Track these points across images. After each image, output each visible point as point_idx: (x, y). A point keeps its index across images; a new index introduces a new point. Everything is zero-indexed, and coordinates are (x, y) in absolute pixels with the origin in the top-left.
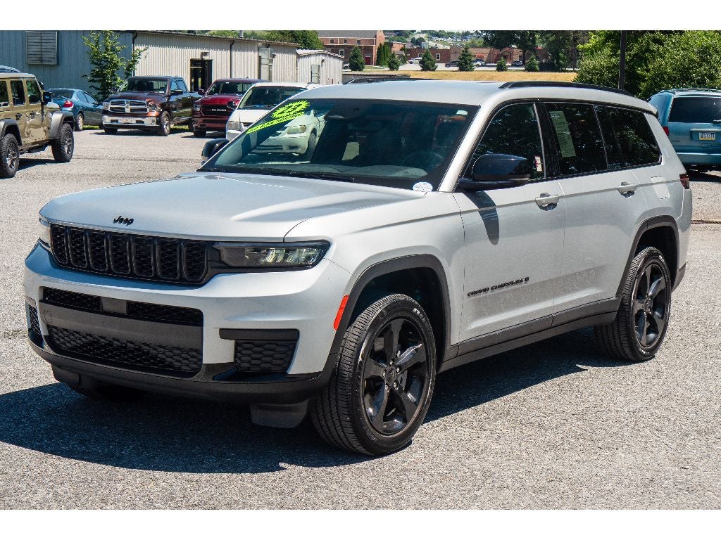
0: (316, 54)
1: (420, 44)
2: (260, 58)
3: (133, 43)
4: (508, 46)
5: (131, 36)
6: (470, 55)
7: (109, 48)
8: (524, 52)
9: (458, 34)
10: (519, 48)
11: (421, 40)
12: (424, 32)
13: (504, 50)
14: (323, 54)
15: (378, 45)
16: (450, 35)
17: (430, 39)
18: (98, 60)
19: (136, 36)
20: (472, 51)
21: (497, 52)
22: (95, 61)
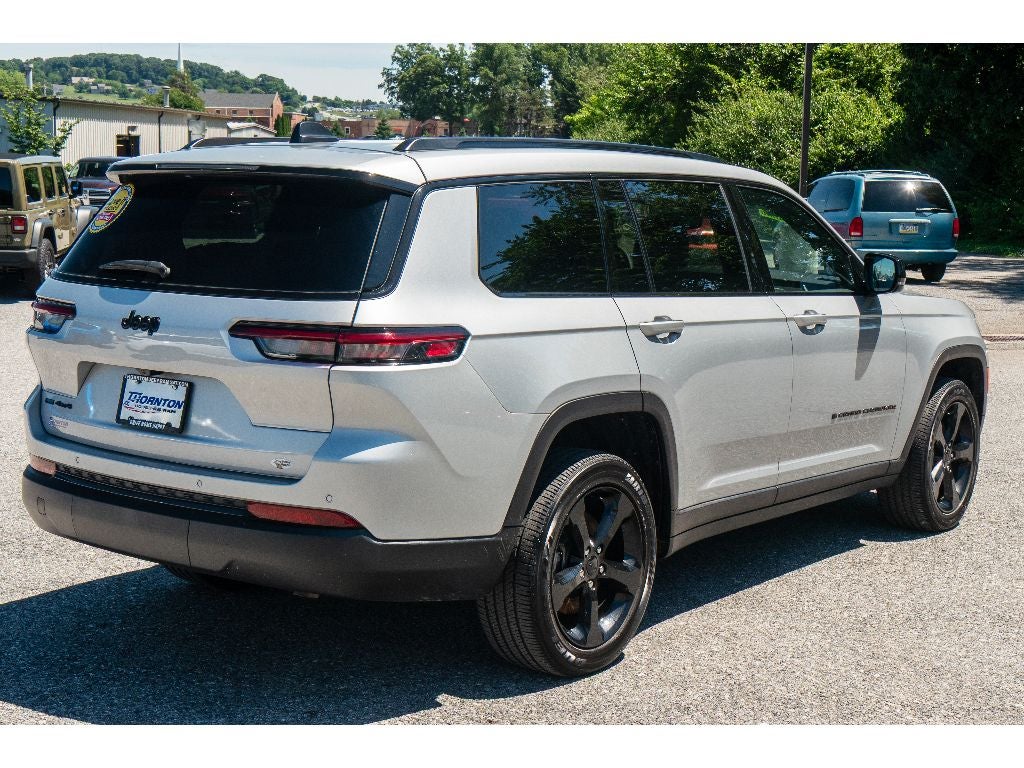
0: (248, 128)
1: (312, 115)
2: (190, 132)
3: (55, 115)
4: (431, 118)
5: (51, 106)
6: (388, 129)
7: (33, 121)
8: (451, 124)
9: (358, 104)
10: (444, 119)
11: (315, 110)
12: (316, 99)
13: (428, 122)
14: (255, 127)
15: (275, 117)
16: (349, 104)
17: (324, 109)
18: (18, 137)
19: (58, 106)
20: (389, 123)
21: (418, 124)
22: (14, 138)
